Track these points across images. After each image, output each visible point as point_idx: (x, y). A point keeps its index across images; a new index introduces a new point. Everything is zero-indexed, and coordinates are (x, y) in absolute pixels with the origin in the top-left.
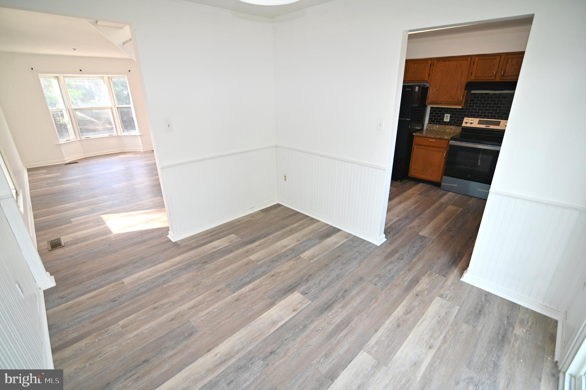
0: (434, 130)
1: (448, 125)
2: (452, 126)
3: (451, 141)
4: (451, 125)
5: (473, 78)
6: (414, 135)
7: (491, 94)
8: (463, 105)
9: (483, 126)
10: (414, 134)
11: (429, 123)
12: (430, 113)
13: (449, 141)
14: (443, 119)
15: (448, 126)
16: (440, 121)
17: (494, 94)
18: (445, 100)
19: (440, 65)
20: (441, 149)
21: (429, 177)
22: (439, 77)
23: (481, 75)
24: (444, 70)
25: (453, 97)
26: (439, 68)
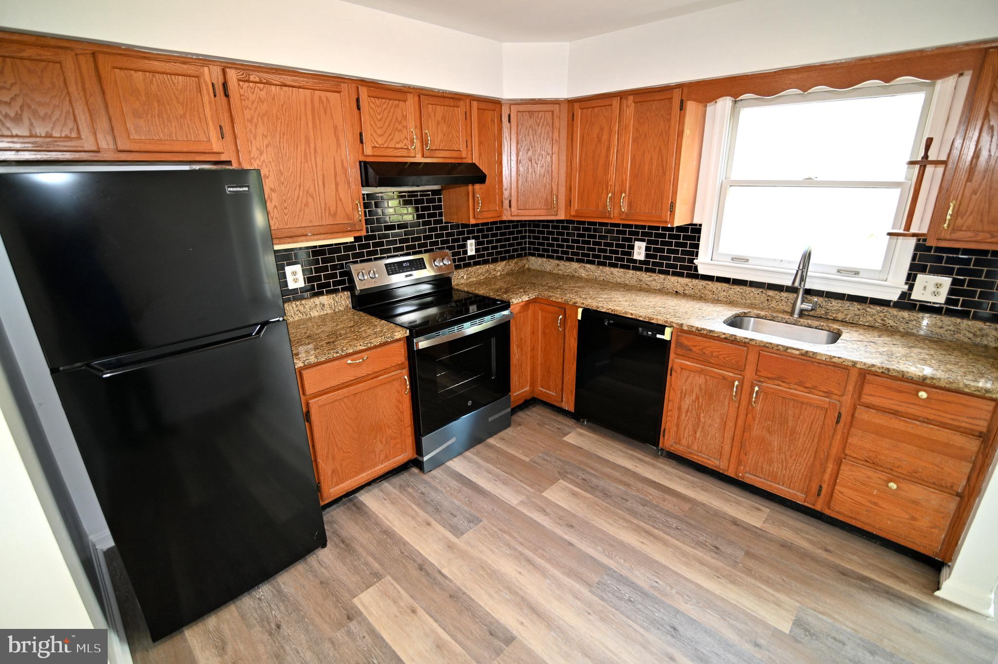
1: (304, 297)
2: (321, 297)
3: (416, 340)
4: (315, 295)
5: (371, 150)
9: (400, 278)
14: (286, 284)
15: (312, 300)
18: (311, 221)
19: (253, 93)
20: (393, 373)
21: (383, 466)
22: (266, 142)
23: (385, 142)
24: (278, 119)
25: (333, 209)
26: (256, 108)
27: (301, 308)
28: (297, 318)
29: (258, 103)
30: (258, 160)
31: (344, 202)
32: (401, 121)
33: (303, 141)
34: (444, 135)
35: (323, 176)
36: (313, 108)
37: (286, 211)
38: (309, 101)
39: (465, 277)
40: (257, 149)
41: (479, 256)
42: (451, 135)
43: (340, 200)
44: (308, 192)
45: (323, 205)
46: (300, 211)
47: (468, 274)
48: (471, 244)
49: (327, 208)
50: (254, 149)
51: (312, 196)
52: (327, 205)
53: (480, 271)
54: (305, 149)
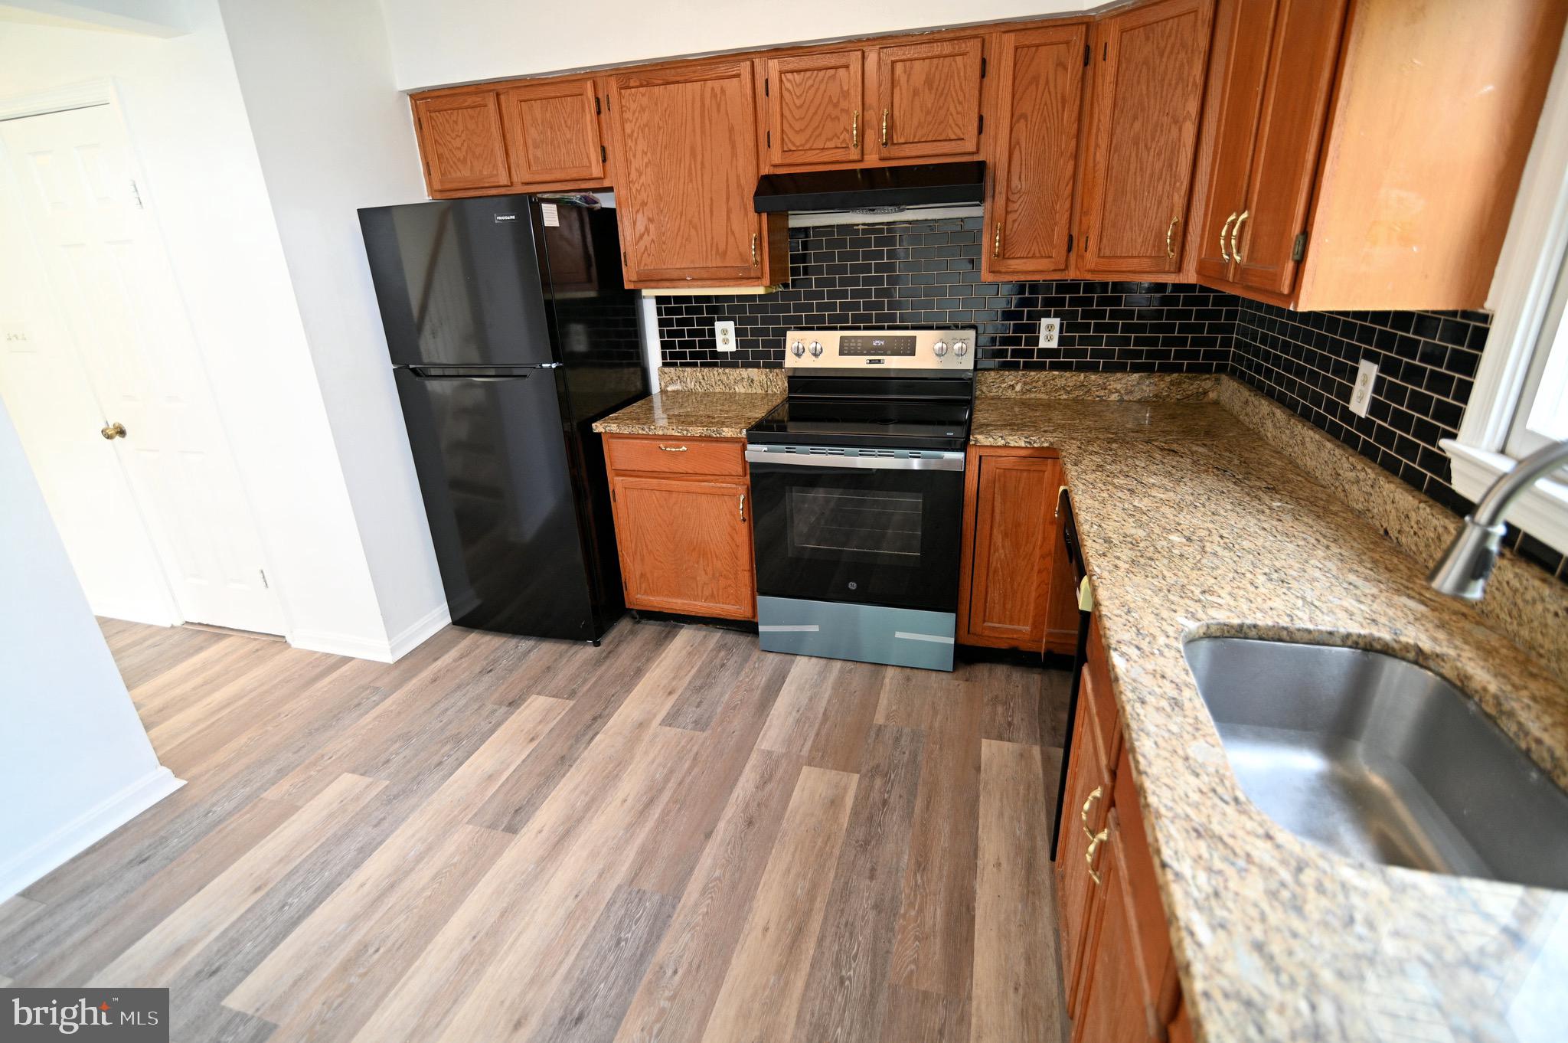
0: (691, 393)
1: (734, 365)
2: (750, 369)
3: (750, 447)
4: (746, 365)
5: (776, 157)
6: (597, 431)
7: (860, 227)
8: (767, 280)
9: (859, 362)
10: (598, 427)
11: (665, 365)
12: (662, 323)
13: (744, 449)
14: (713, 344)
15: (738, 371)
16: (707, 356)
17: (871, 228)
18: (693, 262)
19: (634, 101)
20: (724, 485)
21: (705, 604)
22: (646, 160)
23: (807, 141)
24: (660, 128)
25: (722, 247)
26: (637, 119)
27: (724, 378)
28: (718, 390)
29: (639, 112)
30: (636, 185)
31: (737, 236)
32: (838, 102)
33: (687, 155)
34: (928, 113)
35: (711, 199)
36: (703, 105)
37: (664, 247)
38: (698, 98)
39: (1018, 388)
40: (636, 169)
41: (1067, 354)
42: (943, 112)
43: (733, 233)
44: (691, 222)
45: (709, 240)
46: (680, 247)
47: (1025, 383)
48: (1050, 327)
49: (714, 244)
50: (633, 171)
51: (695, 228)
52: (715, 241)
53: (1060, 382)
54: (690, 165)
